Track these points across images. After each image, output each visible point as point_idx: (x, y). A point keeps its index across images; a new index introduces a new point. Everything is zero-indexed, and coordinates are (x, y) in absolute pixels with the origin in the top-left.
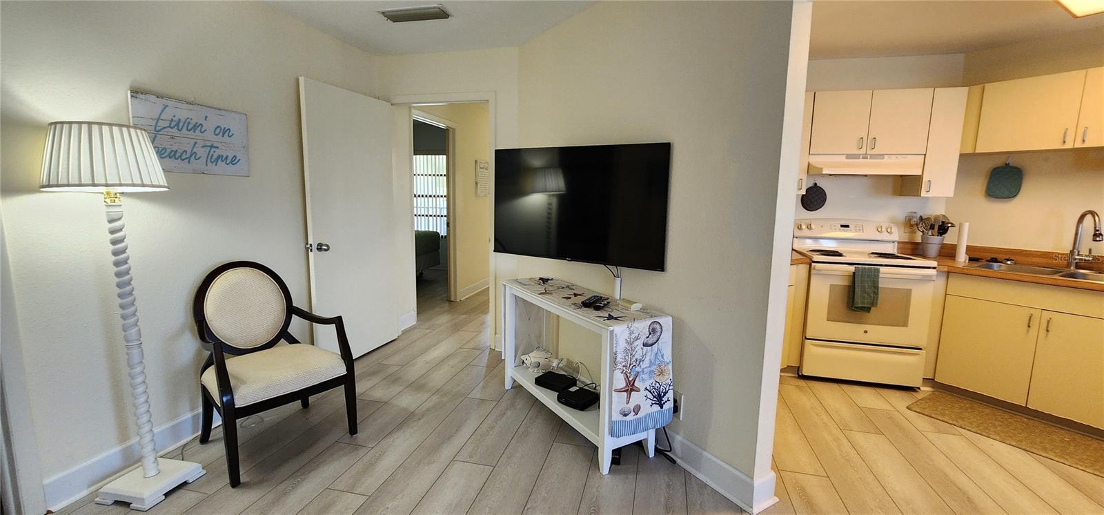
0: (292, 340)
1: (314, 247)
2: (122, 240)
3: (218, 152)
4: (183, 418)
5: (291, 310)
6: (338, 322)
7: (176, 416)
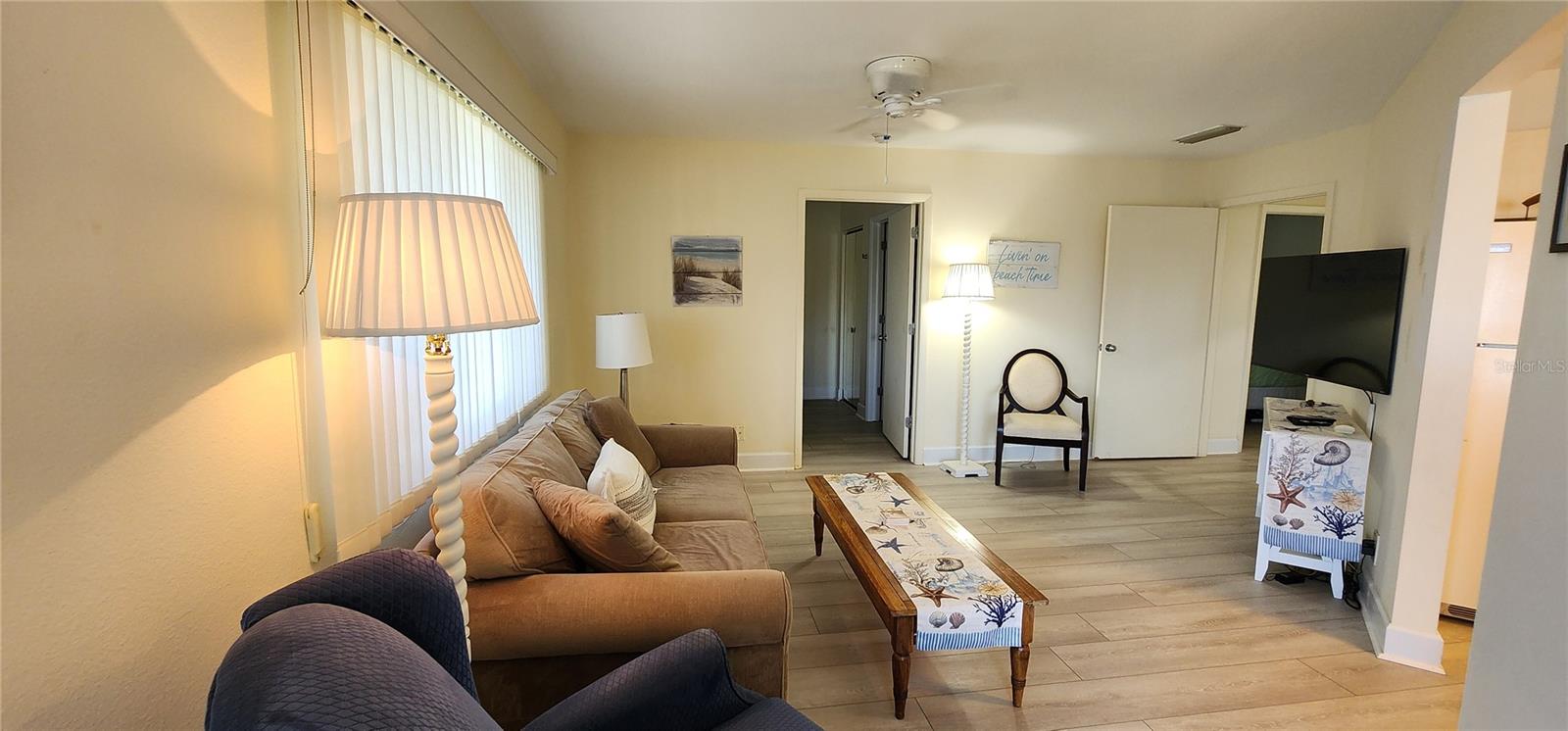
0: (1061, 413)
1: (1104, 348)
2: (969, 327)
3: (1036, 272)
4: (989, 447)
5: (1065, 391)
6: (1084, 401)
7: (987, 444)
